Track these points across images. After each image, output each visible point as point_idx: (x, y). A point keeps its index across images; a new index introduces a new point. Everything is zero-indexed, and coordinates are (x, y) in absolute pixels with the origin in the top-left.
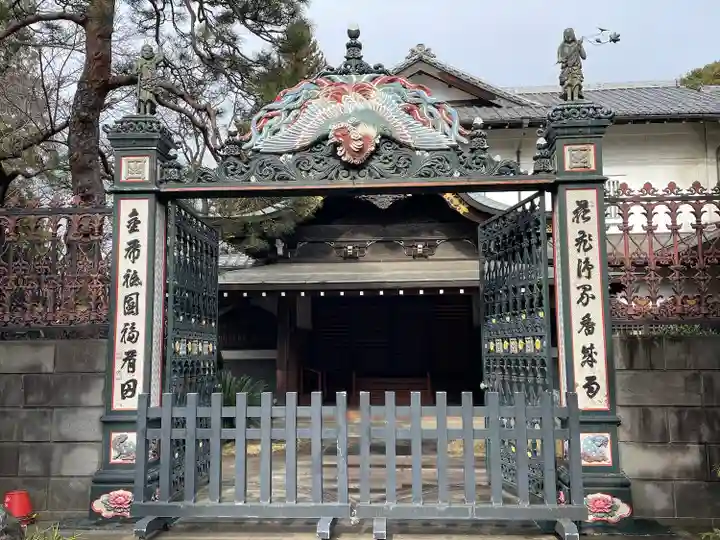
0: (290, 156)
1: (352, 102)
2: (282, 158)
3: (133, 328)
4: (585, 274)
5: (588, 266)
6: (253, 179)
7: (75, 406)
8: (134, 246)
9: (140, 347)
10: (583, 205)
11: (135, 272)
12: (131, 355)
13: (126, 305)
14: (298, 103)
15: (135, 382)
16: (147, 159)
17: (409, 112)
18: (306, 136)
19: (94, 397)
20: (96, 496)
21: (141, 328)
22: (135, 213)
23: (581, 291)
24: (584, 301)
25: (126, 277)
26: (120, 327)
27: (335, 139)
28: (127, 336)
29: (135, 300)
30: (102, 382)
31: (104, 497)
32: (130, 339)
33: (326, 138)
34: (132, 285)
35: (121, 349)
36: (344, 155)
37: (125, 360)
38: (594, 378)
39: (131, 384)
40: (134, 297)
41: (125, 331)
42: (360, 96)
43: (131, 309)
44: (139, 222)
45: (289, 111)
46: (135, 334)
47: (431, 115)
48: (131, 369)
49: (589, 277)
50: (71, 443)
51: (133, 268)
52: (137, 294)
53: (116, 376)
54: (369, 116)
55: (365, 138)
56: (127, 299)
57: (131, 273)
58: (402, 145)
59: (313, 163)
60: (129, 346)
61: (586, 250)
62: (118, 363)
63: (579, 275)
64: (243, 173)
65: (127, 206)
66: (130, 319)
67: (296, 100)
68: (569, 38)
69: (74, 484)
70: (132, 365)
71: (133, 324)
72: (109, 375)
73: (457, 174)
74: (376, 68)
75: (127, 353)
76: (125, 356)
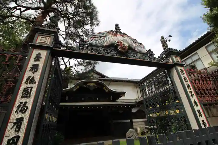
0: (102, 48)
2: (99, 48)
3: (25, 105)
5: (189, 86)
6: (89, 52)
8: (36, 67)
9: (26, 116)
10: (182, 70)
11: (33, 77)
12: (19, 121)
13: (24, 93)
14: (104, 35)
16: (50, 38)
17: (134, 43)
18: (107, 43)
21: (30, 105)
23: (190, 93)
24: (192, 96)
25: (27, 79)
26: (17, 104)
28: (20, 109)
29: (30, 91)
32: (21, 111)
34: (30, 83)
35: (14, 116)
37: (15, 124)
38: (204, 121)
39: (15, 139)
40: (30, 89)
41: (19, 107)
42: (122, 37)
43: (26, 94)
44: (41, 58)
45: (101, 37)
46: (25, 108)
48: (17, 130)
51: (33, 75)
52: (32, 88)
56: (26, 90)
57: (31, 78)
59: (109, 51)
60: (20, 115)
61: (187, 82)
62: (10, 126)
63: (188, 89)
64: (85, 50)
66: (24, 100)
70: (19, 127)
71: (26, 102)
74: (124, 33)
75: (17, 119)
76: (15, 121)
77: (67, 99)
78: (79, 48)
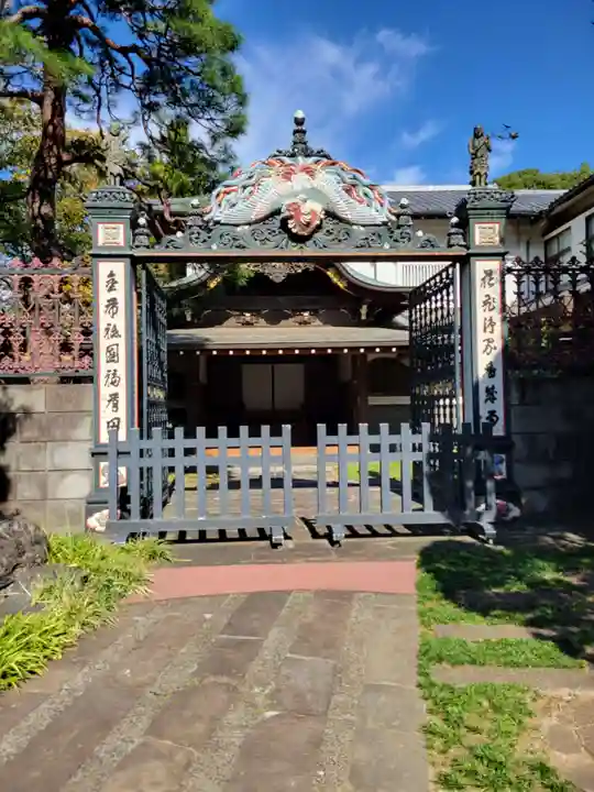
0: (247, 227)
1: (300, 181)
2: (239, 229)
3: (114, 374)
4: (489, 329)
5: (492, 324)
6: (214, 247)
7: (66, 440)
8: (113, 303)
9: (122, 390)
10: (489, 273)
11: (115, 325)
12: (114, 397)
13: (108, 354)
14: (252, 181)
15: (118, 419)
16: (121, 226)
17: (348, 191)
18: (262, 209)
19: (84, 431)
20: (89, 513)
21: (122, 373)
22: (111, 274)
23: (486, 343)
24: (488, 351)
25: (107, 330)
26: (103, 373)
27: (287, 214)
28: (110, 381)
29: (115, 350)
30: (88, 421)
31: (97, 515)
32: (112, 383)
33: (278, 212)
34: (112, 336)
35: (105, 391)
36: (294, 227)
37: (109, 401)
38: (494, 412)
39: (116, 421)
40: (115, 347)
41: (108, 376)
42: (307, 176)
43: (113, 358)
44: (116, 282)
45: (245, 187)
46: (117, 379)
47: (366, 195)
48: (115, 409)
49: (492, 332)
50: (65, 471)
51: (113, 322)
52: (117, 345)
53: (102, 414)
54: (315, 193)
55: (313, 213)
56: (109, 349)
57: (111, 327)
58: (341, 220)
59: (266, 234)
60: (113, 390)
61: (490, 310)
62: (103, 403)
63: (485, 330)
64: (205, 241)
65: (104, 268)
66: (112, 366)
67: (250, 178)
68: (479, 134)
69: (69, 506)
70: (116, 406)
71: (115, 370)
72: (96, 414)
73: (387, 246)
74: (319, 152)
75: (111, 396)
76: (109, 398)
77: (189, 319)
78: (191, 239)
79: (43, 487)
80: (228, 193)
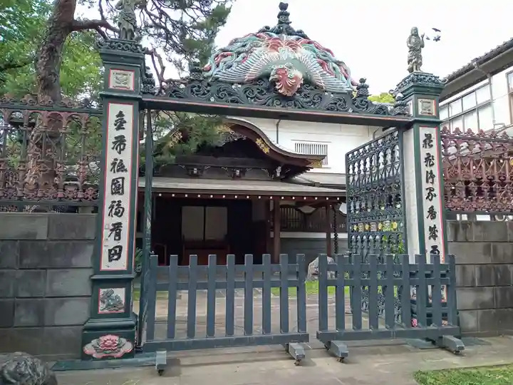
0: (240, 86)
1: (285, 53)
2: (233, 87)
3: (119, 205)
4: (430, 180)
5: (433, 176)
6: (212, 100)
7: (67, 267)
8: (120, 141)
9: (125, 221)
10: (429, 137)
11: (121, 161)
12: (117, 227)
13: (114, 187)
14: (246, 48)
15: (121, 248)
16: (132, 74)
17: (322, 64)
18: (253, 72)
19: (85, 259)
20: (86, 341)
21: (126, 204)
22: (121, 114)
23: (428, 191)
24: (430, 198)
25: (114, 164)
26: (107, 204)
27: (276, 76)
28: (114, 210)
29: (121, 183)
30: (90, 248)
31: (94, 342)
32: (116, 214)
33: (268, 76)
34: (118, 171)
35: (109, 221)
36: (281, 89)
37: (112, 230)
38: (436, 246)
39: (118, 249)
40: (120, 180)
41: (112, 207)
42: (290, 49)
43: (118, 189)
44: (125, 122)
45: (239, 53)
46: (121, 210)
47: (334, 69)
48: (117, 238)
49: (432, 183)
50: (62, 298)
51: (120, 157)
52: (123, 179)
53: (104, 243)
54: (299, 63)
55: (296, 78)
56: (114, 182)
57: (118, 162)
58: (316, 87)
59: (256, 92)
60: (116, 219)
61: (430, 166)
62: (106, 232)
63: (427, 182)
64: (204, 94)
66: (117, 198)
67: (244, 46)
68: (415, 33)
69: (66, 331)
70: (118, 235)
71: (119, 202)
72: (97, 241)
73: (350, 111)
74: (298, 32)
75: (113, 225)
76: (112, 227)
78: (192, 91)
79: (40, 313)
80: (225, 56)
